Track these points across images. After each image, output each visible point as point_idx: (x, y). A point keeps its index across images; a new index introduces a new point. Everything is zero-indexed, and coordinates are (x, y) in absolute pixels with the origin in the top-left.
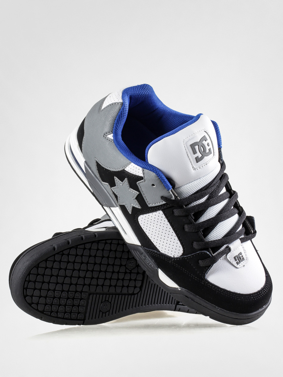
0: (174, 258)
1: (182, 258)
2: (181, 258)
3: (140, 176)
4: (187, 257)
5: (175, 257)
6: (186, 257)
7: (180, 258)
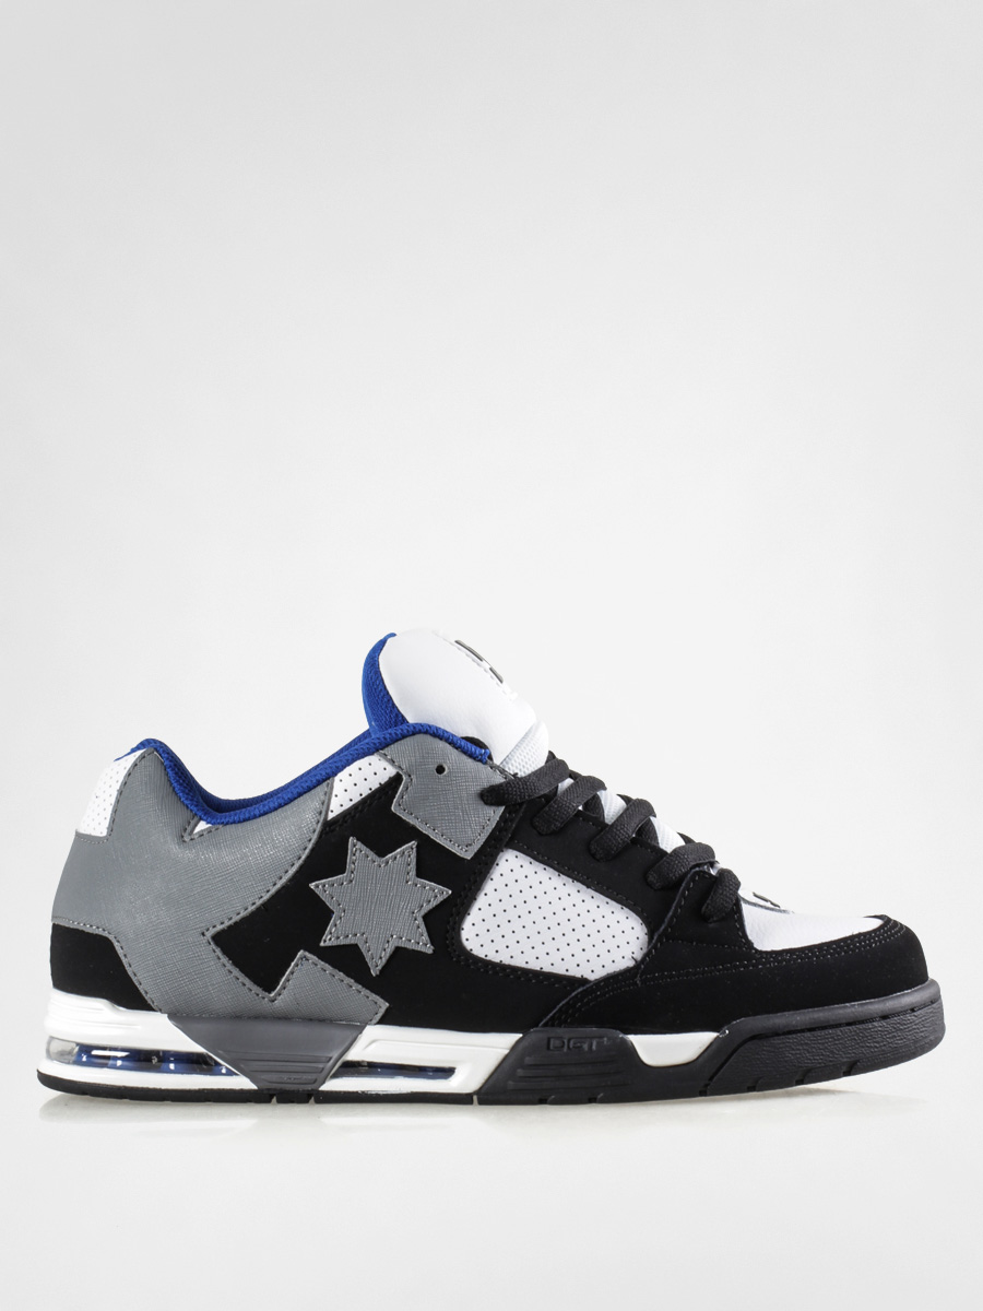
0: (638, 964)
1: (659, 940)
2: (657, 941)
3: (386, 779)
4: (669, 925)
5: (639, 956)
6: (666, 929)
7: (655, 947)
